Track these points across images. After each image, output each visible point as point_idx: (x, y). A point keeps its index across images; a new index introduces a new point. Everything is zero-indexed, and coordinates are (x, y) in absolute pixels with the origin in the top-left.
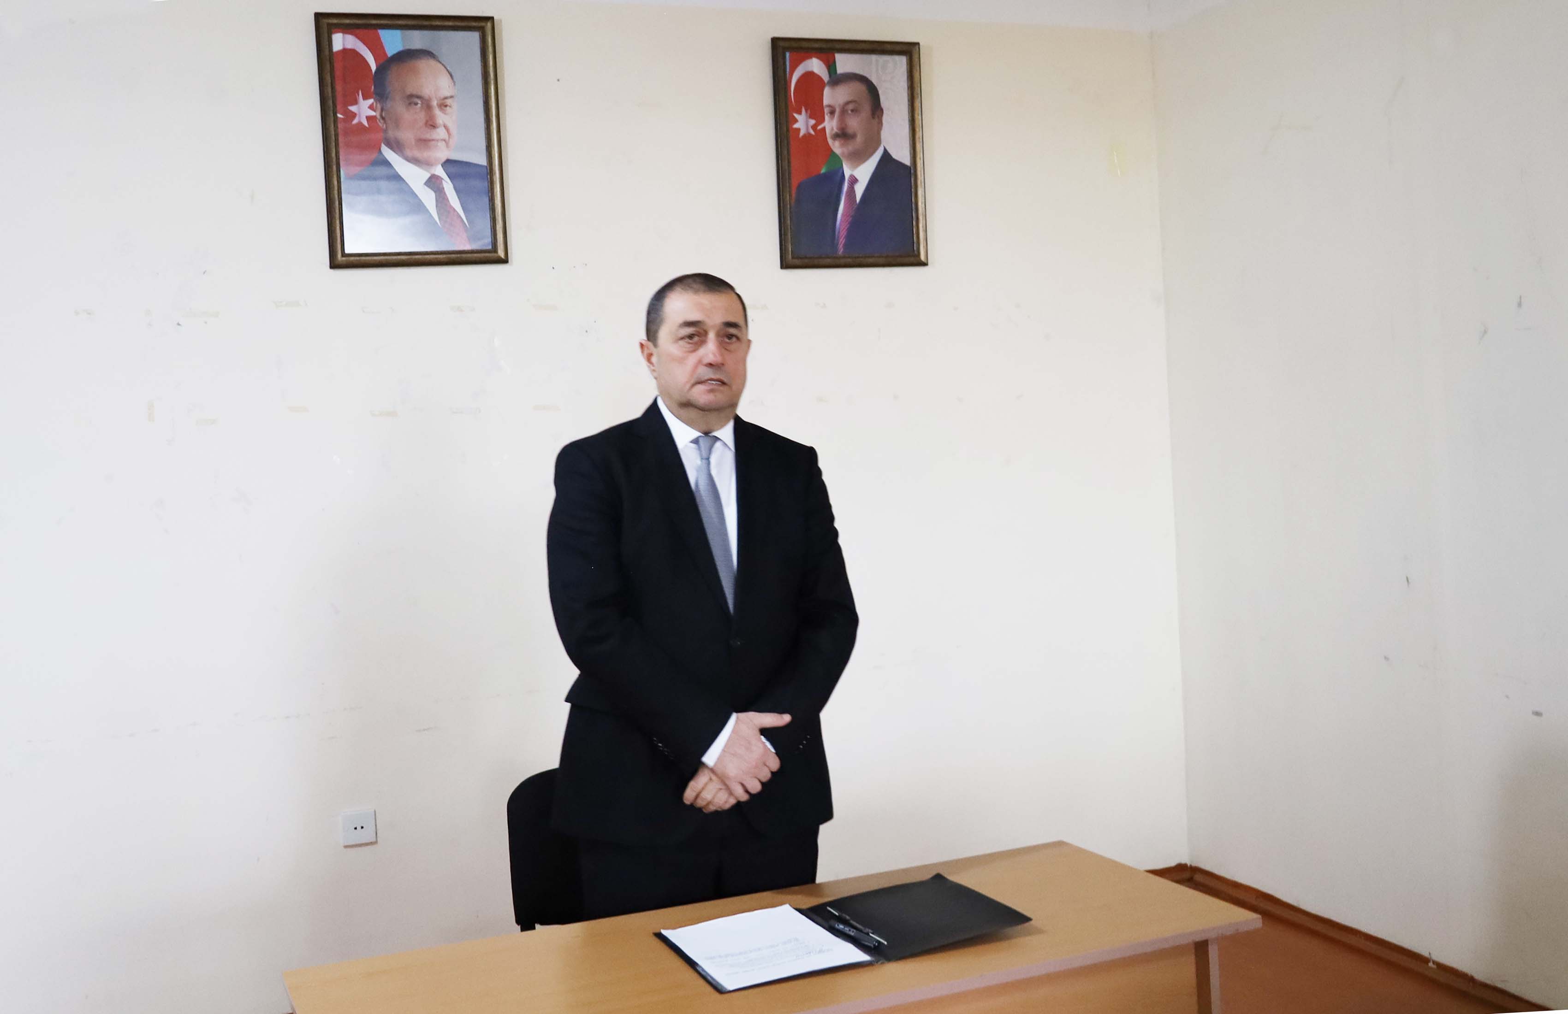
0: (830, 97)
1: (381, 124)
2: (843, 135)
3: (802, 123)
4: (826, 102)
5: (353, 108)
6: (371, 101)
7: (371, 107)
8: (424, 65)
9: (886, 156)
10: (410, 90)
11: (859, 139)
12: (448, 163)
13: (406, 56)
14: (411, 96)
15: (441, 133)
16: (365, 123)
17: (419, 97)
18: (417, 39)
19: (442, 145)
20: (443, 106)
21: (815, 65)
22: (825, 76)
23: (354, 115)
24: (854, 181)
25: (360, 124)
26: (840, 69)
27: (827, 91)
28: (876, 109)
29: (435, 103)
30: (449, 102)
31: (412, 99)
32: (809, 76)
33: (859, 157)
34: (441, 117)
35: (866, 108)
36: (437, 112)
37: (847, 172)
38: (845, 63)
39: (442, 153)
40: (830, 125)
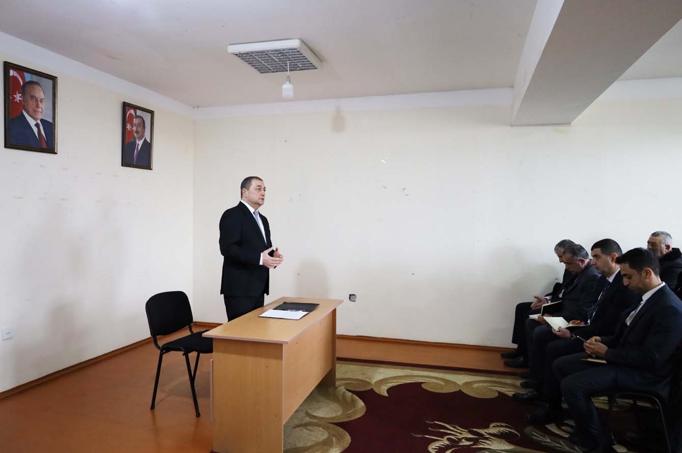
0: (135, 121)
1: (23, 102)
2: (137, 132)
3: (129, 127)
4: (134, 122)
5: (15, 96)
6: (20, 95)
7: (20, 97)
8: (37, 87)
9: (145, 140)
10: (32, 94)
11: (140, 133)
12: (42, 120)
13: (32, 83)
14: (32, 96)
15: (40, 110)
16: (18, 101)
17: (35, 97)
18: (35, 78)
19: (40, 113)
20: (41, 101)
21: (132, 111)
22: (134, 116)
23: (15, 98)
24: (138, 145)
25: (17, 102)
26: (138, 114)
27: (134, 119)
28: (144, 127)
29: (39, 100)
30: (43, 100)
31: (32, 97)
32: (131, 114)
33: (140, 139)
34: (40, 105)
35: (142, 127)
36: (39, 103)
37: (137, 142)
38: (139, 113)
39: (40, 116)
40: (135, 129)
